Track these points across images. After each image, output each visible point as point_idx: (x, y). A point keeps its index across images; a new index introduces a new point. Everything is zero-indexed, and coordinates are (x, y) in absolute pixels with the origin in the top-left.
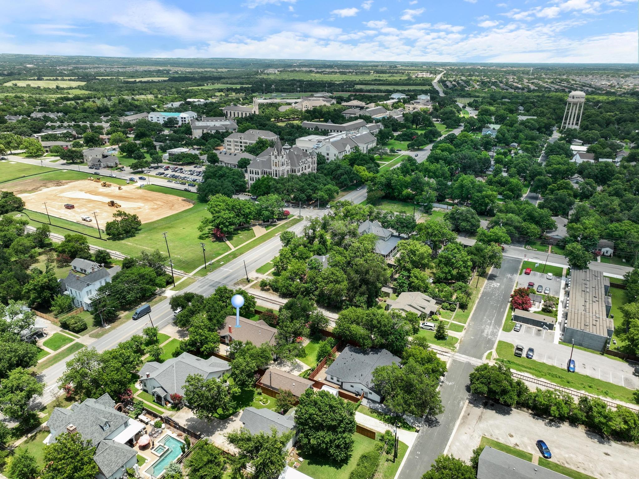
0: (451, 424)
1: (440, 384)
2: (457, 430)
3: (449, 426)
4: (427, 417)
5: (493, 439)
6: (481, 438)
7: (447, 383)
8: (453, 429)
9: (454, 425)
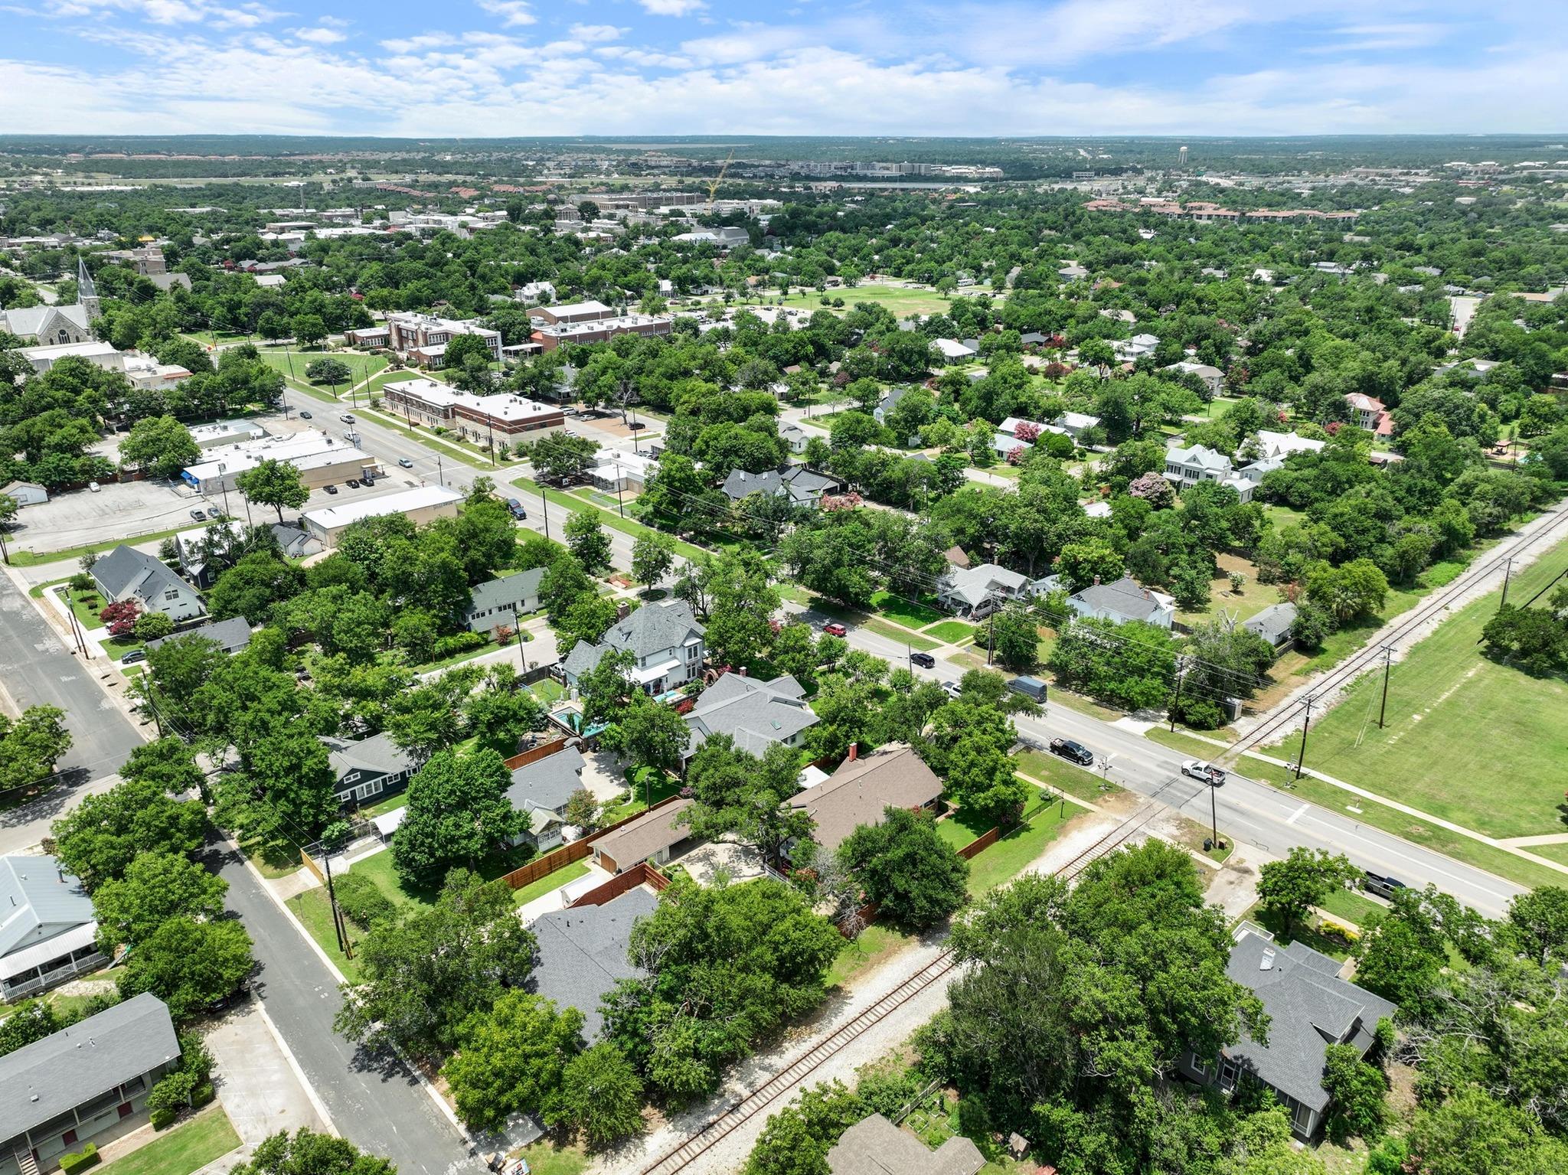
0: (332, 1094)
1: (472, 1144)
2: (307, 1101)
3: (334, 1087)
4: (392, 1053)
5: (213, 1164)
6: (242, 1137)
7: (462, 1164)
8: (317, 1089)
9: (325, 1100)
